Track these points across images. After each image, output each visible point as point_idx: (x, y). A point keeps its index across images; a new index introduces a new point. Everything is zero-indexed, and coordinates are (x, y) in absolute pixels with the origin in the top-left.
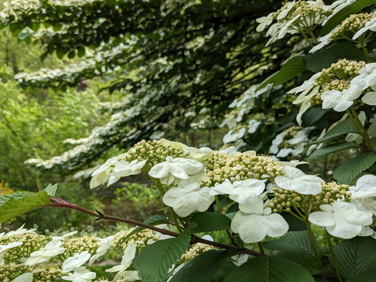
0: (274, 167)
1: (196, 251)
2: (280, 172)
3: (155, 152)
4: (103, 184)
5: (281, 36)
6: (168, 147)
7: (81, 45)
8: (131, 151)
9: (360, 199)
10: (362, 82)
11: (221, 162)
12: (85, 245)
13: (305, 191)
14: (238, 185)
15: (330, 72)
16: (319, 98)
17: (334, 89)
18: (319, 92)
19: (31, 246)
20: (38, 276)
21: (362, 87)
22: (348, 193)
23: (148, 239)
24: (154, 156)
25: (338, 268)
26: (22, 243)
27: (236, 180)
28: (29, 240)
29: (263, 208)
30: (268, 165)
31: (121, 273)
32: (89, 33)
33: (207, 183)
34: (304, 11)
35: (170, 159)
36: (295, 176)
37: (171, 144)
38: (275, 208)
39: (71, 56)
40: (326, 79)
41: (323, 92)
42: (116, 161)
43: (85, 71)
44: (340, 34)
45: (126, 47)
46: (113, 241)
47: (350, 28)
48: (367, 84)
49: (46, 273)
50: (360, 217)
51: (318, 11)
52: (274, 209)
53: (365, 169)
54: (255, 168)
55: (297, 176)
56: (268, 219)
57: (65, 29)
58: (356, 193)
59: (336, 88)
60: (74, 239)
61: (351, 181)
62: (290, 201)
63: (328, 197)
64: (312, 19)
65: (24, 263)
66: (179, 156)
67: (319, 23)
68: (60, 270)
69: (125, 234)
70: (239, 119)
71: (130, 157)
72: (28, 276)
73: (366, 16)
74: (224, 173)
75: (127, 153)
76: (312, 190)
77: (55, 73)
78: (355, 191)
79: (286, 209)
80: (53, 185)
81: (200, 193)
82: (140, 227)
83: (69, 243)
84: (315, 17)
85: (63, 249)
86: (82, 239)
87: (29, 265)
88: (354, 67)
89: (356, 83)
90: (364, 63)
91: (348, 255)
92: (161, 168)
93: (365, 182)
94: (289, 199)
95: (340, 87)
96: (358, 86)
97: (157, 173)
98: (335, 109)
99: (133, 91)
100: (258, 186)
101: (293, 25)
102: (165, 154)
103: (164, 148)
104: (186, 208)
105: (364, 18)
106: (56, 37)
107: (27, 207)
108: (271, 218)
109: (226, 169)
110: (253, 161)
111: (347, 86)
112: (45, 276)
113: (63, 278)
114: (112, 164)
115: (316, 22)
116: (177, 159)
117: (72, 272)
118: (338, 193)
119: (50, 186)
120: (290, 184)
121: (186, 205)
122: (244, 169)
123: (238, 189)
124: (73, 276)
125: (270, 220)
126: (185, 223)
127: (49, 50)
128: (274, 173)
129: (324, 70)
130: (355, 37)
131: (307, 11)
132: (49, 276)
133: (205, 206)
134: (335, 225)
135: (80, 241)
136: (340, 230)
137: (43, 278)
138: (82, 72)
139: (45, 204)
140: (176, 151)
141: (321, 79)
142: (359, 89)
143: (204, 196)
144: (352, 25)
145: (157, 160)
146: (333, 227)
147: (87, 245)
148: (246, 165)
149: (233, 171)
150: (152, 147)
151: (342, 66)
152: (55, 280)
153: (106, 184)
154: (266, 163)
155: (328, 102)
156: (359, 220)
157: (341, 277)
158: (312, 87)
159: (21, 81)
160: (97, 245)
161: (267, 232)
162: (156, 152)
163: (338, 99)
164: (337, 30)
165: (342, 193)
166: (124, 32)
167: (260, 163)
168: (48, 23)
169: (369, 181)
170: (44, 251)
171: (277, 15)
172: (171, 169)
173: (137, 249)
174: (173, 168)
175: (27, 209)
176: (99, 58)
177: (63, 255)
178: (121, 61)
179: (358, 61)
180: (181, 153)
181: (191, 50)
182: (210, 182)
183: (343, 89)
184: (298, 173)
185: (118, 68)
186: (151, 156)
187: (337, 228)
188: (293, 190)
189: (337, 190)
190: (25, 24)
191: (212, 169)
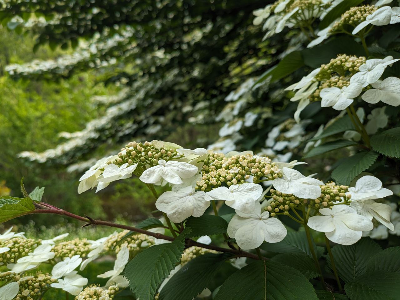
0: (272, 169)
1: (192, 252)
2: (278, 174)
3: (146, 154)
4: (92, 189)
5: (279, 29)
6: (161, 149)
7: (74, 36)
8: (121, 154)
9: (359, 202)
10: (363, 79)
11: (217, 164)
12: (76, 249)
13: (303, 195)
14: (235, 189)
15: (329, 69)
16: (317, 95)
17: (333, 86)
18: (318, 88)
19: (19, 251)
20: (24, 285)
21: (362, 85)
22: (347, 194)
23: (142, 241)
24: (146, 159)
25: (336, 269)
26: (9, 249)
27: (232, 184)
28: (17, 245)
29: (260, 211)
30: (266, 167)
31: (113, 279)
32: (83, 23)
33: (203, 186)
34: (302, 3)
35: (163, 162)
36: (293, 179)
37: (164, 146)
38: (273, 211)
39: (64, 47)
40: (324, 76)
41: (322, 88)
42: (106, 165)
43: (79, 63)
44: (339, 28)
45: (121, 39)
46: (105, 244)
47: (350, 22)
48: (368, 82)
49: (34, 280)
50: (361, 222)
51: (316, 4)
52: (272, 213)
53: (364, 170)
54: (253, 170)
55: (296, 178)
56: (265, 223)
57: (58, 19)
58: (356, 194)
59: (335, 85)
60: (65, 243)
61: (350, 182)
62: (289, 205)
63: (328, 200)
64: (311, 12)
65: (11, 270)
66: (173, 157)
67: (318, 16)
68: (49, 277)
69: (118, 236)
70: (236, 112)
71: (120, 160)
72: (13, 286)
73: (367, 8)
74: (220, 176)
75: (117, 155)
76: (311, 194)
77: (47, 65)
78: (354, 192)
79: (284, 212)
80: (40, 188)
81: (195, 198)
82: (132, 232)
83: (59, 247)
84: (313, 10)
85: (53, 254)
86: (73, 242)
87: (16, 273)
88: (354, 63)
89: (356, 80)
90: (364, 58)
91: (346, 256)
92: (153, 172)
93: (365, 183)
94: (287, 202)
95: (340, 84)
96: (358, 83)
97: (148, 178)
98: (335, 108)
99: (129, 84)
100: (255, 190)
101: (291, 19)
102: (157, 157)
103: (156, 149)
104: (180, 213)
105: (365, 11)
106: (48, 27)
107: (9, 215)
108: (268, 223)
109: (223, 172)
110: (250, 163)
111: (347, 83)
112: (32, 284)
113: (53, 285)
114: (101, 168)
115: (315, 15)
116: (170, 162)
117: (62, 278)
118: (338, 195)
119: (36, 190)
120: (288, 188)
121: (180, 210)
122: (241, 172)
123: (234, 193)
124: (63, 282)
125: (268, 224)
126: (180, 226)
127: (41, 41)
128: (272, 175)
129: (323, 66)
130: (355, 32)
131: (305, 4)
132: (37, 284)
133: (200, 211)
134: (335, 230)
135: (70, 245)
136: (340, 236)
137: (31, 287)
138: (76, 64)
139: (29, 210)
140: (169, 153)
141: (320, 75)
142: (359, 86)
143: (199, 200)
144: (352, 18)
145: (149, 163)
146: (332, 233)
147: (78, 248)
148: (243, 168)
149: (230, 174)
150: (143, 149)
151: (342, 62)
152: (44, 287)
153: (95, 188)
154: (263, 164)
155: (328, 100)
156: (359, 225)
157: (340, 278)
158: (310, 83)
159: (12, 73)
160: (89, 248)
161: (265, 237)
162: (148, 155)
163: (338, 96)
164: (336, 23)
165: (342, 195)
166: (119, 23)
167: (257, 165)
168: (40, 12)
169: (369, 183)
170: (32, 256)
171: (275, 8)
172: (163, 174)
173: (131, 252)
174: (165, 172)
175: (9, 218)
176: (93, 50)
177: (53, 259)
178: (116, 53)
179: (358, 57)
180: (175, 155)
181: (188, 44)
182: (205, 185)
183: (343, 86)
184: (296, 175)
185: (113, 61)
186: (142, 159)
187: (337, 234)
188: (291, 193)
189: (336, 192)
190: (14, 12)
191: (207, 172)
